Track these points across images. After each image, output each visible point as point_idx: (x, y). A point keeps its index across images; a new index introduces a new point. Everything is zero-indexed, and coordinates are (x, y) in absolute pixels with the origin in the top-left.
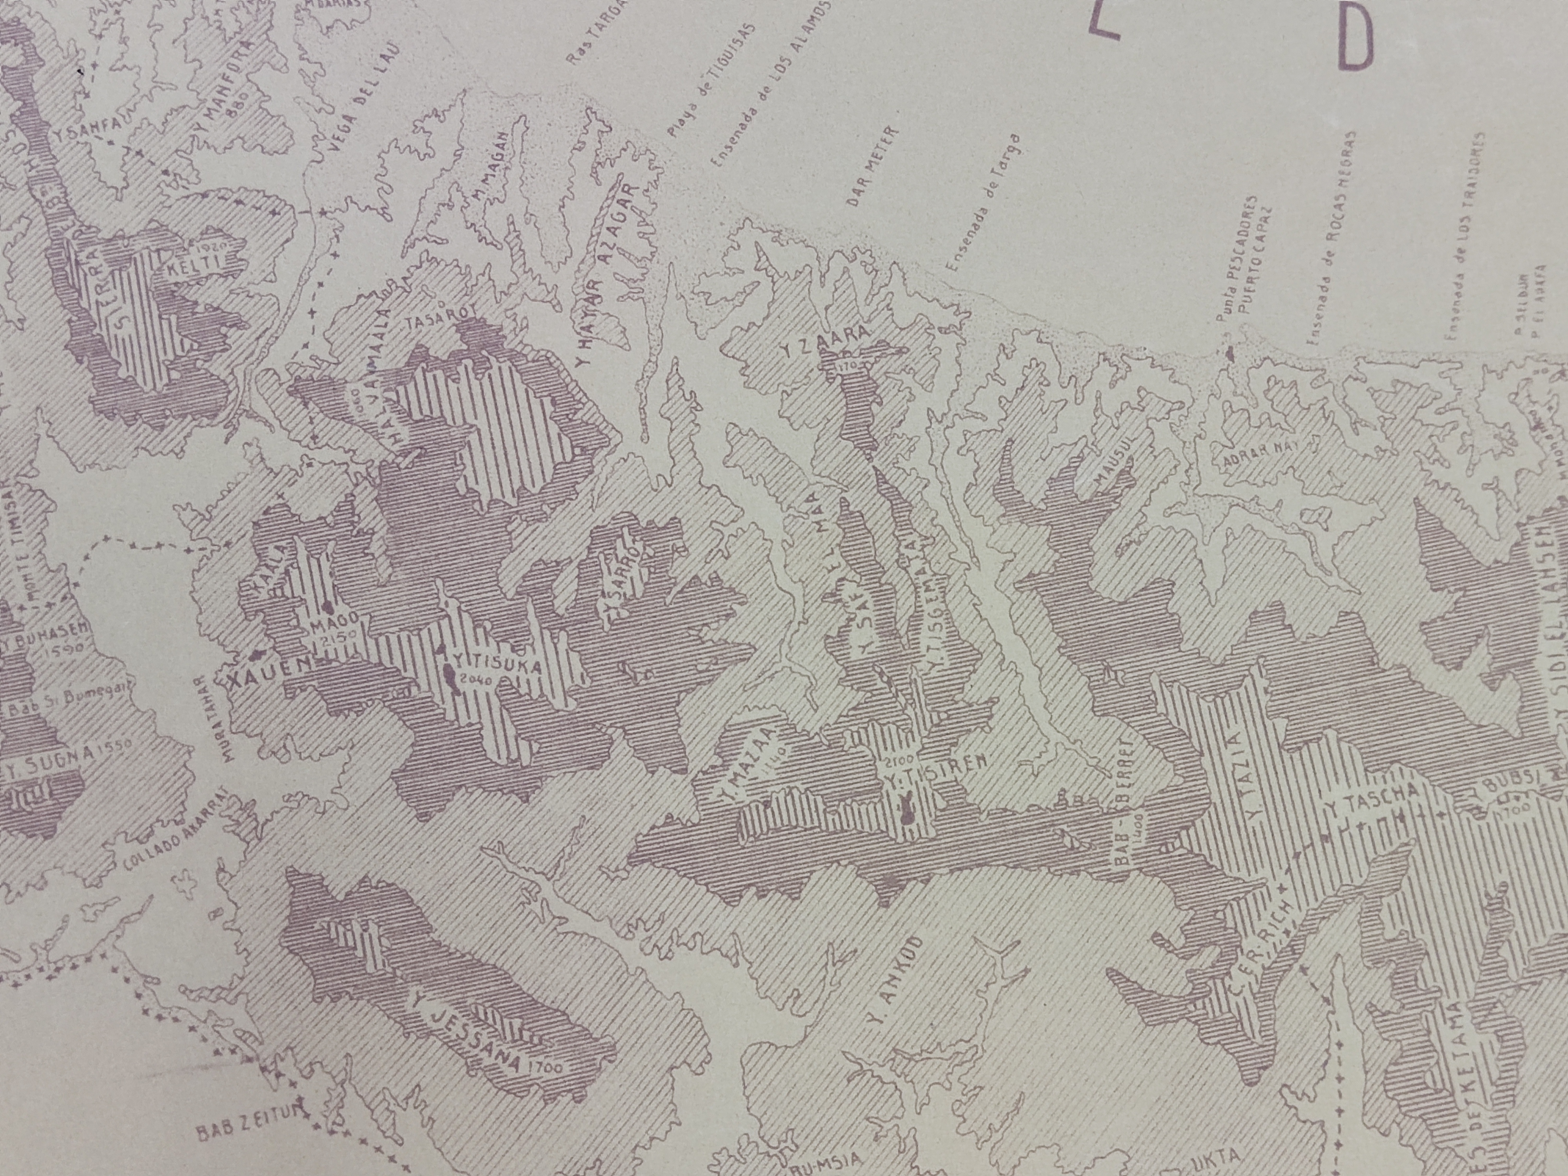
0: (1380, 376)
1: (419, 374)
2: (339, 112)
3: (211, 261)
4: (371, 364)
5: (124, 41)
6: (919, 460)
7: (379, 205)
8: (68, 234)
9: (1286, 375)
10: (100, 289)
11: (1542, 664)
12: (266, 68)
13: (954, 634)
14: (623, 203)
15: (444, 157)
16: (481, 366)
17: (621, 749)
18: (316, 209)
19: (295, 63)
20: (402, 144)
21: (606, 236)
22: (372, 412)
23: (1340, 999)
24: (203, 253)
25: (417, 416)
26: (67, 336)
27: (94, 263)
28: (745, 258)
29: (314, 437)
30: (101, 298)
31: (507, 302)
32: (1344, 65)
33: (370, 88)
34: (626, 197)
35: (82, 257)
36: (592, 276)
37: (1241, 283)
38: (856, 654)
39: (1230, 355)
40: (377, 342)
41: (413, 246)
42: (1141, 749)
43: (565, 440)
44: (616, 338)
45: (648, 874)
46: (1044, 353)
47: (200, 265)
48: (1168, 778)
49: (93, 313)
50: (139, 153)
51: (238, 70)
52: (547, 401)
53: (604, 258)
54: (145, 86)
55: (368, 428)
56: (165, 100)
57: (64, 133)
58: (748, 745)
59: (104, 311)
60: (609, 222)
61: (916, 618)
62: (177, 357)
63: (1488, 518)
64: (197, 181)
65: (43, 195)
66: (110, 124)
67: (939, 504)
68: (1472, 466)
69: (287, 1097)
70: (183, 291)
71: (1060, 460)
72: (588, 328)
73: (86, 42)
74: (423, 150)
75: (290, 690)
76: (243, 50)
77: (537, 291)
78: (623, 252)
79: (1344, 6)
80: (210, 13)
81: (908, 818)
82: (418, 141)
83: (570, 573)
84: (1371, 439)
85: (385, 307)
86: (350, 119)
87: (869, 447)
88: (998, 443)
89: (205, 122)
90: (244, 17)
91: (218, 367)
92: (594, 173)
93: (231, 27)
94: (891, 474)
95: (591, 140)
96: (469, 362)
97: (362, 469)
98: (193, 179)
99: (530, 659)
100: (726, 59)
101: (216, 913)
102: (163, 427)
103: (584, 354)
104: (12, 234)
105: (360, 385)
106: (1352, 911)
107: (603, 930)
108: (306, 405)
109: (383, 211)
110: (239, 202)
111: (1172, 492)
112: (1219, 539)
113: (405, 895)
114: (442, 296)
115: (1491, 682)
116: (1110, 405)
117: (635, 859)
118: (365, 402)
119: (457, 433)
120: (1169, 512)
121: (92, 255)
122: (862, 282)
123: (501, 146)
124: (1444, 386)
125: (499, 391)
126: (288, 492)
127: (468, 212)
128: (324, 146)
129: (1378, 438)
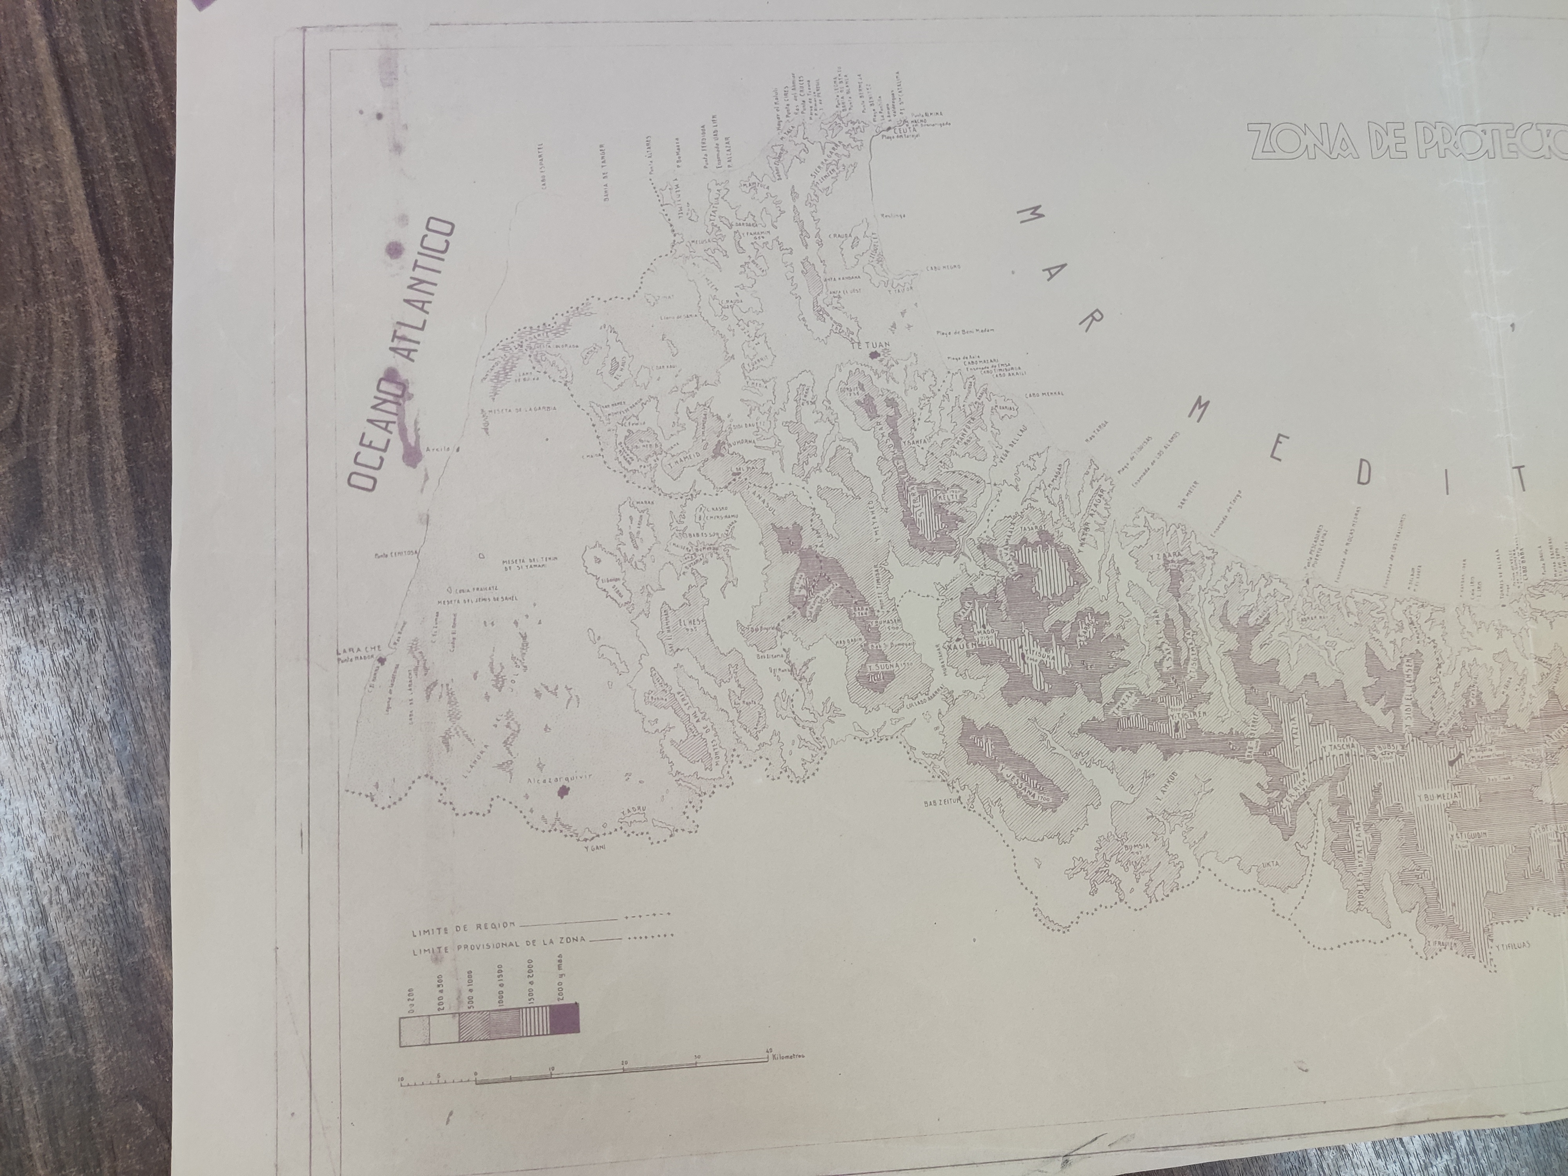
0: (1359, 597)
1: (1023, 547)
2: (1004, 448)
3: (954, 496)
4: (1007, 542)
5: (930, 411)
6: (1195, 603)
7: (1015, 485)
8: (905, 480)
9: (1327, 592)
10: (915, 501)
11: (1403, 708)
12: (979, 428)
13: (1200, 667)
14: (1100, 496)
15: (1039, 470)
16: (1045, 548)
17: (1080, 691)
18: (993, 483)
19: (990, 428)
20: (1025, 464)
21: (1093, 507)
22: (1006, 559)
23: (1319, 816)
24: (952, 493)
25: (1021, 563)
26: (902, 517)
27: (913, 491)
28: (1141, 522)
29: (985, 565)
30: (915, 505)
31: (1056, 526)
32: (1359, 482)
33: (1015, 441)
34: (1101, 494)
35: (909, 489)
36: (1087, 521)
37: (1314, 557)
38: (1165, 670)
39: (1308, 582)
40: (1010, 534)
41: (1025, 501)
42: (1261, 718)
43: (1071, 578)
44: (1093, 545)
45: (1085, 737)
46: (1242, 571)
47: (950, 497)
48: (1269, 729)
49: (912, 509)
50: (932, 453)
51: (969, 428)
52: (1066, 563)
53: (1092, 515)
54: (936, 430)
55: (1004, 564)
56: (943, 436)
57: (906, 443)
58: (1124, 696)
59: (916, 509)
60: (1095, 502)
61: (1188, 659)
62: (940, 530)
63: (1390, 653)
64: (952, 467)
65: (898, 464)
66: (923, 441)
67: (1201, 621)
68: (1387, 634)
69: (955, 796)
70: (944, 506)
71: (1244, 611)
72: (1084, 539)
73: (917, 410)
74: (1032, 467)
75: (968, 654)
76: (972, 421)
77: (1068, 524)
78: (1099, 514)
79: (1362, 460)
80: (961, 406)
81: (1177, 730)
82: (1031, 463)
83: (1068, 626)
84: (1353, 619)
85: (1014, 522)
86: (1007, 452)
87: (1178, 596)
88: (1223, 601)
89: (956, 446)
90: (973, 409)
91: (954, 535)
92: (1091, 484)
93: (968, 412)
94: (1184, 607)
95: (1091, 471)
96: (1041, 546)
97: (1000, 579)
98: (950, 466)
99: (1051, 655)
100: (1141, 448)
101: (937, 728)
102: (933, 554)
103: (1081, 549)
104: (886, 477)
105: (1002, 549)
106: (1327, 785)
107: (1067, 754)
108: (983, 553)
109: (1016, 487)
110: (966, 476)
111: (1282, 628)
112: (1297, 647)
113: (1001, 731)
114: (1034, 521)
115: (1385, 712)
116: (1264, 595)
117: (1081, 731)
118: (1003, 555)
119: (1034, 571)
120: (1280, 635)
121: (913, 489)
122: (1181, 536)
123: (1060, 469)
124: (1380, 604)
125: (1050, 558)
126: (974, 584)
127: (1046, 491)
128: (997, 460)
129: (1356, 619)
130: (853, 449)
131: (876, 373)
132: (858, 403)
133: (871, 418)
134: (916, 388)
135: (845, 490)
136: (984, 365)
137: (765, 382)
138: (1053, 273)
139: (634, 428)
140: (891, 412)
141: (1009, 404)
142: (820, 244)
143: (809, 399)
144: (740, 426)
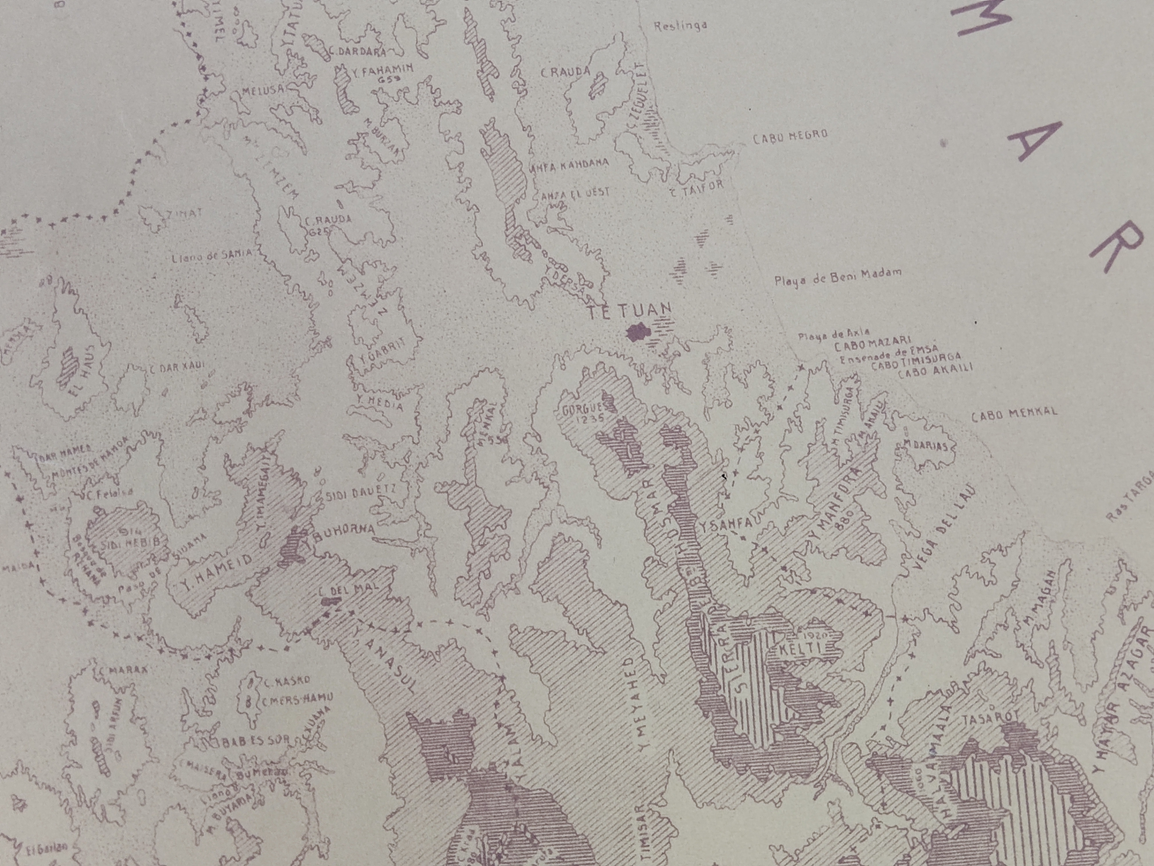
1: (969, 762)
2: (925, 537)
3: (814, 647)
4: (933, 750)
5: (760, 455)
7: (950, 619)
8: (705, 609)
10: (726, 658)
12: (869, 492)
14: (1142, 642)
15: (1004, 586)
16: (1018, 762)
18: (900, 616)
19: (892, 492)
20: (972, 571)
21: (1126, 668)
22: (930, 789)
24: (809, 640)
25: (964, 797)
26: (698, 694)
27: (723, 636)
29: (884, 804)
30: (726, 666)
31: (1044, 712)
33: (950, 520)
34: (1144, 637)
35: (714, 629)
36: (1113, 700)
40: (939, 732)
41: (974, 656)
43: (1079, 833)
44: (1127, 753)
47: (805, 649)
49: (719, 676)
50: (764, 549)
51: (847, 491)
52: (1067, 797)
53: (1123, 686)
54: (774, 495)
55: (926, 802)
56: (789, 509)
57: (708, 526)
59: (728, 677)
60: (1129, 657)
62: (782, 723)
64: (808, 579)
65: (688, 574)
66: (744, 522)
70: (791, 669)
72: (1105, 742)
73: (731, 452)
74: (988, 578)
76: (852, 475)
77: (1069, 707)
78: (1138, 683)
80: (829, 441)
82: (984, 570)
85: (947, 704)
86: (932, 544)
89: (818, 531)
90: (856, 449)
91: (813, 736)
92: (1121, 615)
93: (845, 456)
95: (1121, 585)
96: (1009, 758)
97: (918, 835)
98: (805, 577)
102: (766, 780)
103: (1100, 764)
104: (661, 603)
105: (922, 766)
108: (879, 777)
109: (953, 625)
110: (839, 601)
114: (993, 701)
118: (925, 780)
119: (994, 815)
121: (722, 629)
123: (1049, 582)
125: (1030, 784)
126: (860, 847)
127: (1019, 633)
128: (910, 563)
130: (590, 542)
131: (641, 372)
132: (602, 438)
133: (630, 472)
134: (728, 404)
135: (572, 635)
136: (878, 350)
137: (398, 396)
138: (1031, 144)
139: (108, 504)
140: (674, 458)
141: (935, 436)
142: (522, 90)
143: (494, 430)
144: (341, 495)
